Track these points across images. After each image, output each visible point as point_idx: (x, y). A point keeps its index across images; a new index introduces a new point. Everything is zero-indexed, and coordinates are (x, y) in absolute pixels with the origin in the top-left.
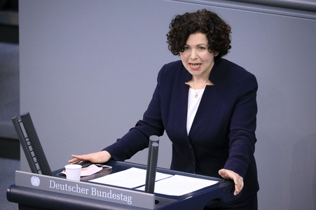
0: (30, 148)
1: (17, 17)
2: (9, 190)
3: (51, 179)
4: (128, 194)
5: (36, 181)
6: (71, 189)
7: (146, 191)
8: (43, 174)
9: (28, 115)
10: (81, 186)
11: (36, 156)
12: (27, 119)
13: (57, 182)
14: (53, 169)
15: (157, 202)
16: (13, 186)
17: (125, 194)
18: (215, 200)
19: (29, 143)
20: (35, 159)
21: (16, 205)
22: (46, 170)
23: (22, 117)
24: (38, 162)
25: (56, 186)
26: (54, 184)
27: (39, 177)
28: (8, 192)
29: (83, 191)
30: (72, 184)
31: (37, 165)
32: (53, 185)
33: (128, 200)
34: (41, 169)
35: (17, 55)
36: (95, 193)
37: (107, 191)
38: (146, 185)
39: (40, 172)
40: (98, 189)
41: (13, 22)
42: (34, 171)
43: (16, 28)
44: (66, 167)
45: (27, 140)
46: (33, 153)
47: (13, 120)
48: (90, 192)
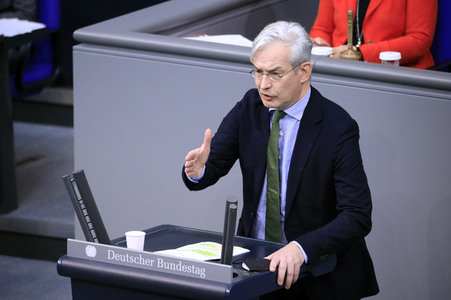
0: (85, 211)
2: (59, 262)
3: (110, 249)
4: (200, 266)
5: (91, 251)
6: (133, 260)
7: (223, 261)
8: (100, 243)
9: (83, 171)
10: (144, 256)
12: (80, 178)
13: (117, 252)
14: (111, 238)
15: (235, 275)
16: (65, 257)
17: (196, 265)
19: (83, 206)
20: (90, 225)
21: (68, 280)
22: (103, 238)
23: (75, 175)
24: (95, 228)
25: (115, 256)
26: (113, 254)
27: (95, 246)
28: (58, 265)
29: (147, 263)
30: (134, 254)
31: (92, 231)
32: (111, 256)
33: (202, 273)
34: (98, 237)
36: (161, 265)
37: (176, 262)
38: (222, 254)
39: (96, 240)
40: (165, 260)
42: (89, 238)
44: (127, 234)
45: (81, 202)
46: (88, 218)
47: (65, 179)
48: (155, 263)
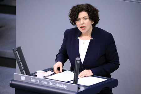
0: (21, 63)
1: (15, 3)
2: (11, 82)
3: (30, 77)
4: (65, 85)
5: (23, 78)
6: (39, 82)
7: (74, 83)
8: (26, 75)
9: (20, 47)
10: (44, 80)
11: (23, 66)
12: (19, 49)
13: (33, 78)
14: (31, 73)
15: (78, 88)
16: (13, 80)
17: (64, 84)
18: (105, 88)
19: (20, 60)
20: (23, 68)
21: (14, 89)
22: (28, 73)
23: (17, 48)
24: (24, 69)
26: (31, 79)
27: (24, 76)
28: (10, 83)
29: (45, 83)
30: (40, 79)
31: (24, 70)
32: (31, 80)
33: (66, 87)
34: (26, 73)
35: (15, 20)
36: (50, 84)
37: (56, 83)
38: (74, 80)
39: (25, 74)
40: (52, 82)
41: (13, 5)
42: (22, 73)
43: (15, 7)
44: (37, 72)
45: (19, 59)
46: (22, 65)
47: (13, 50)
48: (48, 83)
